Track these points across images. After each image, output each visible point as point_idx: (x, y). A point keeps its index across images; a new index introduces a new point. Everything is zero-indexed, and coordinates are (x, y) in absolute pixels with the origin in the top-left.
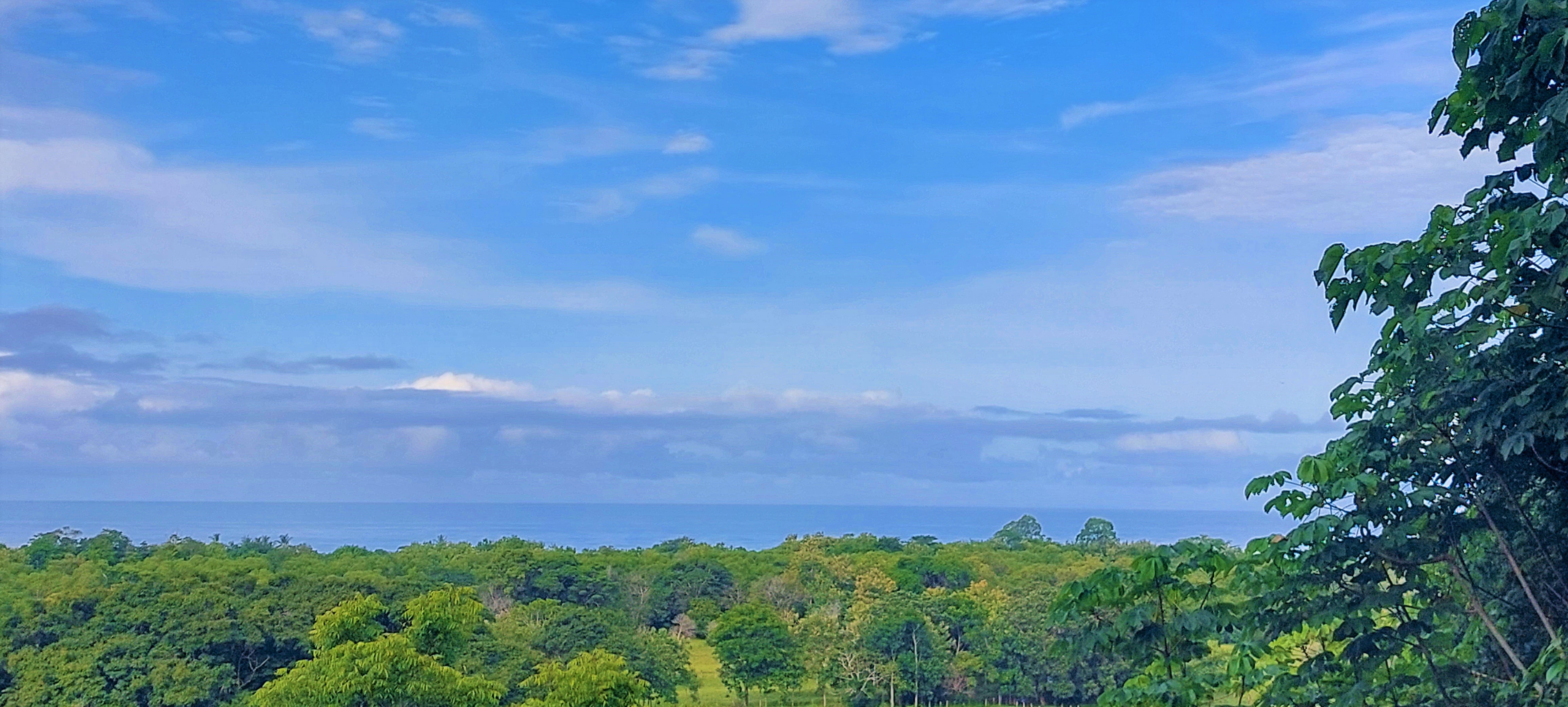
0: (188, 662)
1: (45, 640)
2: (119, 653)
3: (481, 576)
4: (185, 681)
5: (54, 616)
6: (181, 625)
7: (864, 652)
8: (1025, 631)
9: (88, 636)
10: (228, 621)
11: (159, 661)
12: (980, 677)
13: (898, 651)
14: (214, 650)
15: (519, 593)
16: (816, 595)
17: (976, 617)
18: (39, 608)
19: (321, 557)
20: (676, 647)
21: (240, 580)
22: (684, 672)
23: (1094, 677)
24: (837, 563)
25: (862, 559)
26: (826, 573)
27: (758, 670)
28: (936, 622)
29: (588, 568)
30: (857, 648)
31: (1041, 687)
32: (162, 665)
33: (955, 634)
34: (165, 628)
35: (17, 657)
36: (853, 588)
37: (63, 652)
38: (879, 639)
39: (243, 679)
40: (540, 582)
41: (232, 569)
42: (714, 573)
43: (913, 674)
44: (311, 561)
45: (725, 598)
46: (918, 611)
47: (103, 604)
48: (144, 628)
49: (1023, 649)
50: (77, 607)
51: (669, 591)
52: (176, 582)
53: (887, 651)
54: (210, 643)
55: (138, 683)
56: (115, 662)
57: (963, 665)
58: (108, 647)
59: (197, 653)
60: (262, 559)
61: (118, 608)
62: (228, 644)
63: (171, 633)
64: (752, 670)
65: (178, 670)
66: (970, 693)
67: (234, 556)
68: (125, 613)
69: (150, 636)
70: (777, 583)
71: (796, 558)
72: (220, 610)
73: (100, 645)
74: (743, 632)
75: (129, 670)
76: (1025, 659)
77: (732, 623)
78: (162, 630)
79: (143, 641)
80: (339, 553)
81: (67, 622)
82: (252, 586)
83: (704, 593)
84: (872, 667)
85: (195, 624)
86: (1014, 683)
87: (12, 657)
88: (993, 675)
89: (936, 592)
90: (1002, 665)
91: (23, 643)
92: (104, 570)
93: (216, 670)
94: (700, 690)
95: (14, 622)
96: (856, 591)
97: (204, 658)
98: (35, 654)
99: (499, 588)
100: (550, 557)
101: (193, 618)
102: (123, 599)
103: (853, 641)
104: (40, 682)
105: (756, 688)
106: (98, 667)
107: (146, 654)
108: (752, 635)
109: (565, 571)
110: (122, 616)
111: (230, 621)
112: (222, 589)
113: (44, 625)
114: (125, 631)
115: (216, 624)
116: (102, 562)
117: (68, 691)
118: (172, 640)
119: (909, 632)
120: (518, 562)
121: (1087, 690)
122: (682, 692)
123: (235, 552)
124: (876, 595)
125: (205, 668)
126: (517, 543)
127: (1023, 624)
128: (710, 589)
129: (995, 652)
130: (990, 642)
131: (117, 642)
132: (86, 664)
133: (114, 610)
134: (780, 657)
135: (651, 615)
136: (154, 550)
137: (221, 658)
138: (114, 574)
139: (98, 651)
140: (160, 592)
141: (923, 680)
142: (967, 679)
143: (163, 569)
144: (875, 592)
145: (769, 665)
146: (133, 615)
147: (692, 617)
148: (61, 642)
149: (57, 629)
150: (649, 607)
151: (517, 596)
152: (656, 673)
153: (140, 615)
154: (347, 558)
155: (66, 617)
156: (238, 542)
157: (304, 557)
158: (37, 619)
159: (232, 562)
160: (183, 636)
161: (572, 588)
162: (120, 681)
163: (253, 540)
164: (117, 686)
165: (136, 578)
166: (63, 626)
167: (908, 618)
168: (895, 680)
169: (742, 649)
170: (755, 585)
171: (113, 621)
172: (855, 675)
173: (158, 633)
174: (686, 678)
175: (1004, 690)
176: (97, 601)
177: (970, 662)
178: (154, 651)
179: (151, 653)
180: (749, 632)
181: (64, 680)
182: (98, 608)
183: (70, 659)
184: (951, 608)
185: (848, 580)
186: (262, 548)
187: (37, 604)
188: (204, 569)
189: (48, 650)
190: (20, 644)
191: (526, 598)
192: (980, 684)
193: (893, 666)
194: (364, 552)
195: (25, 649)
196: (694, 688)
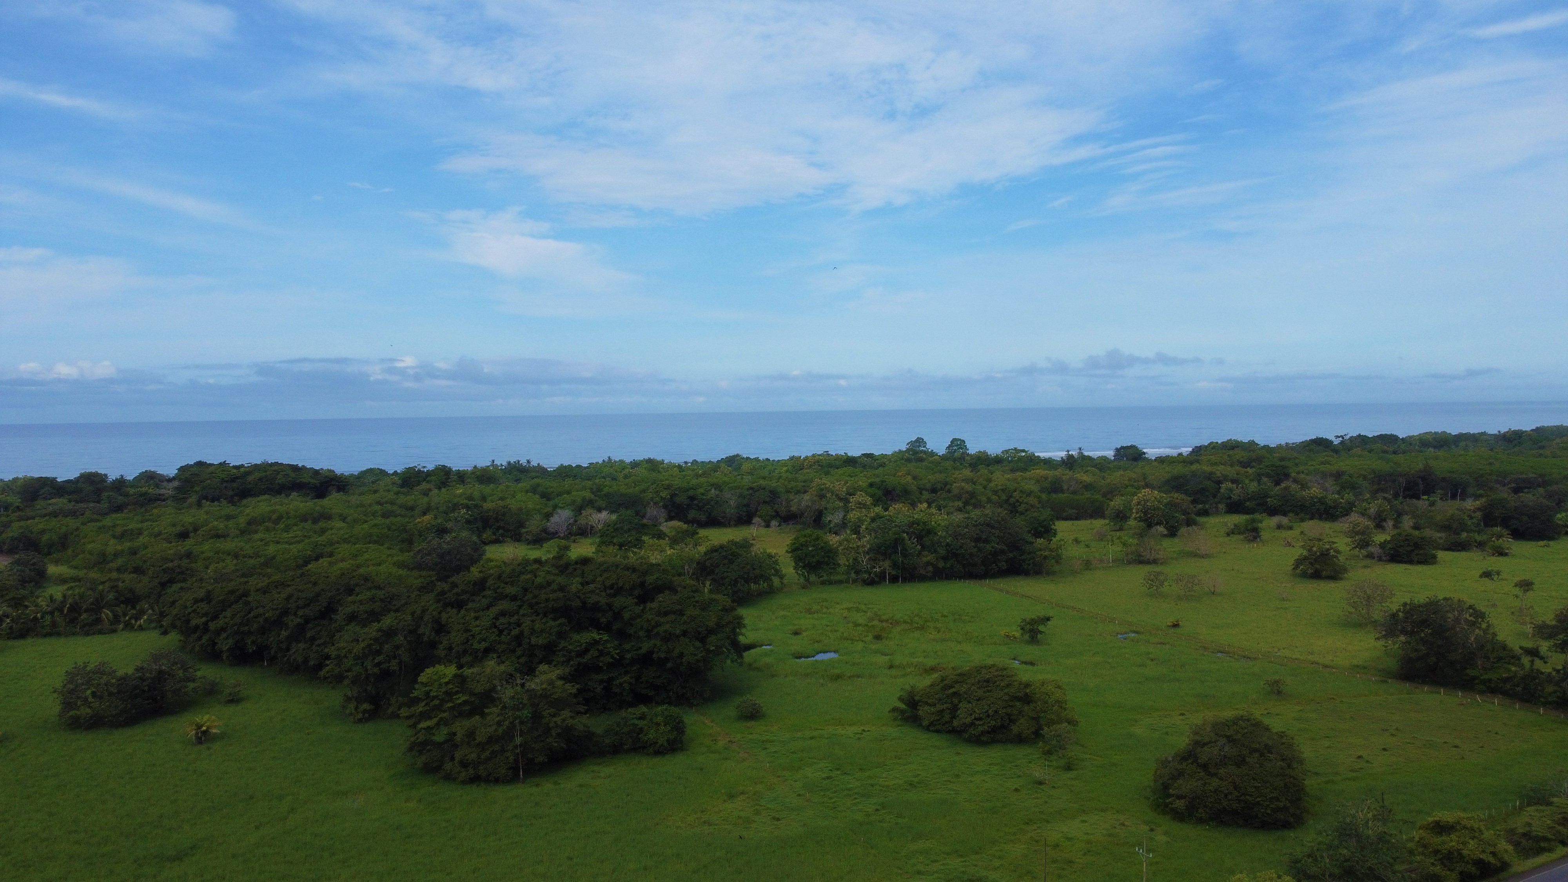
8: (957, 539)
13: (890, 555)
23: (996, 563)
49: (955, 549)
53: (884, 555)
57: (925, 559)
66: (929, 574)
75: (509, 623)
76: (958, 555)
86: (952, 568)
88: (941, 564)
90: (946, 558)
121: (991, 570)
127: (956, 536)
129: (942, 551)
130: (939, 546)
141: (904, 568)
142: (927, 567)
177: (929, 558)
192: (935, 569)
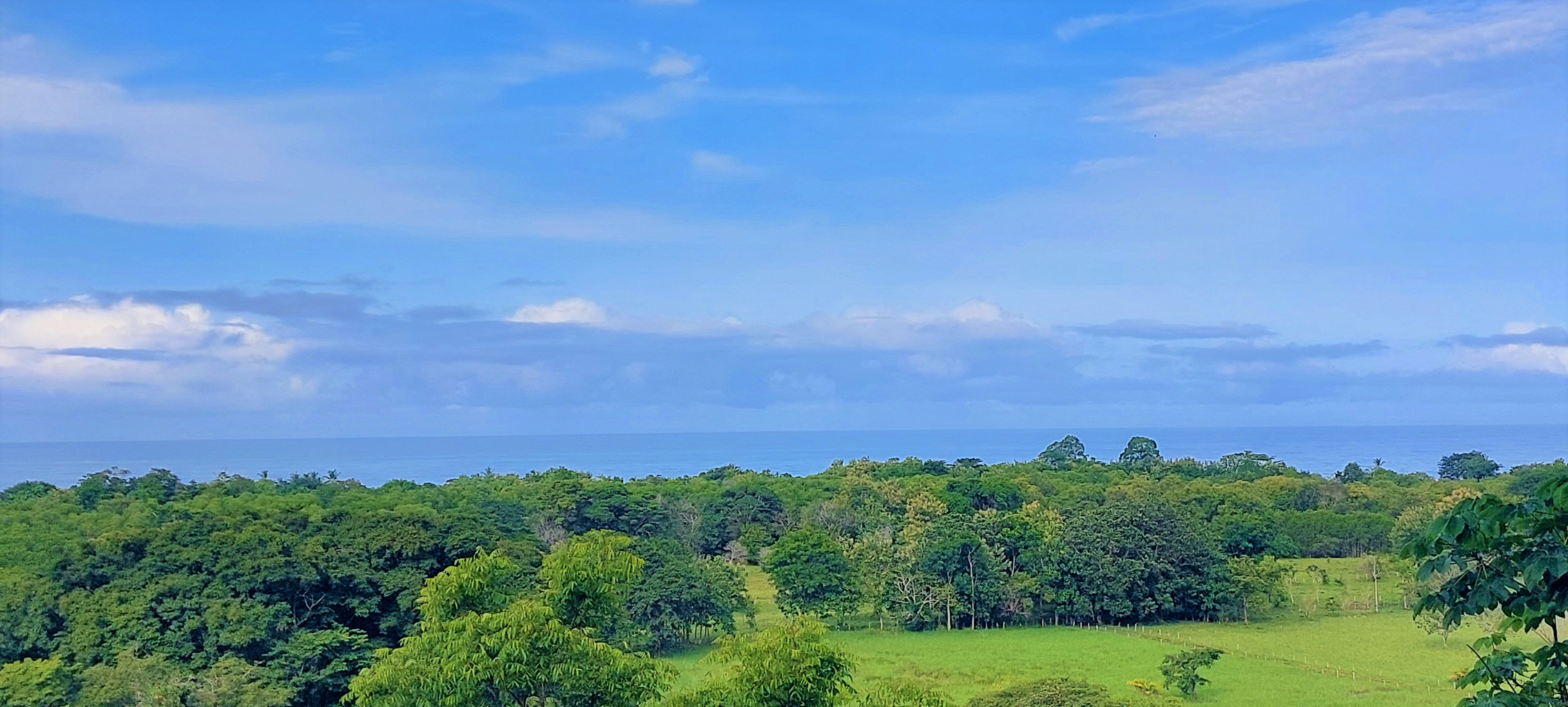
0: (242, 602)
1: (97, 582)
2: (172, 594)
3: (531, 507)
4: (240, 621)
5: (103, 558)
6: (234, 564)
7: (920, 576)
8: (1081, 551)
9: (139, 577)
10: (282, 559)
11: (213, 601)
12: (1036, 597)
13: (954, 573)
14: (269, 588)
15: (571, 524)
16: (867, 520)
17: (1031, 538)
18: (89, 550)
19: (370, 491)
20: (732, 575)
21: (292, 517)
22: (740, 599)
23: (1152, 595)
24: (886, 487)
25: (911, 483)
26: (877, 497)
27: (814, 596)
28: (992, 544)
29: (639, 498)
30: (913, 572)
31: (1097, 607)
32: (216, 605)
33: (1009, 555)
34: (218, 566)
35: (69, 600)
36: (905, 511)
37: (115, 594)
38: (935, 562)
39: (299, 617)
40: (590, 513)
41: (283, 505)
42: (765, 499)
43: (969, 596)
44: (360, 495)
45: (775, 524)
46: (973, 533)
47: (154, 544)
48: (196, 568)
49: (1079, 569)
50: (127, 548)
51: (719, 518)
52: (228, 520)
53: (943, 574)
54: (264, 582)
55: (192, 623)
56: (168, 603)
57: (1019, 586)
58: (160, 588)
59: (252, 592)
60: (312, 495)
61: (168, 548)
62: (282, 583)
63: (225, 572)
64: (807, 595)
65: (232, 610)
66: (1027, 614)
67: (284, 492)
68: (177, 552)
69: (203, 576)
70: (828, 508)
71: (846, 483)
72: (273, 548)
73: (152, 586)
74: (799, 558)
75: (183, 610)
76: (1081, 579)
77: (787, 549)
78: (215, 570)
79: (196, 580)
80: (388, 487)
81: (117, 562)
82: (304, 523)
83: (754, 520)
84: (928, 590)
85: (249, 563)
86: (1071, 602)
87: (63, 600)
88: (1049, 596)
89: (989, 514)
90: (1059, 585)
91: (74, 585)
92: (154, 508)
93: (272, 609)
94: (757, 617)
95: (64, 565)
96: (906, 515)
97: (259, 597)
98: (87, 597)
99: (550, 519)
100: (599, 486)
101: (246, 557)
102: (173, 539)
103: (909, 564)
104: (93, 625)
105: (812, 613)
106: (151, 608)
107: (199, 594)
108: (808, 561)
109: (615, 501)
110: (172, 556)
111: (283, 559)
112: (275, 526)
113: (94, 567)
114: (177, 571)
115: (270, 562)
116: (152, 501)
117: (121, 633)
118: (226, 580)
119: (964, 554)
120: (568, 493)
121: (1144, 608)
122: (739, 618)
123: (284, 488)
124: (927, 518)
125: (260, 608)
126: (565, 473)
127: (1079, 545)
128: (759, 516)
129: (1051, 572)
130: (1046, 563)
131: (169, 583)
132: (139, 606)
133: (165, 550)
134: (835, 582)
135: (703, 542)
136: (204, 488)
137: (276, 597)
138: (164, 512)
139: (151, 592)
140: (210, 532)
141: (980, 602)
142: (1024, 600)
143: (213, 506)
144: (926, 515)
145: (824, 590)
146: (185, 555)
147: (744, 543)
148: (112, 583)
149: (107, 570)
150: (701, 535)
151: (568, 527)
152: (713, 600)
153: (191, 554)
154: (396, 492)
155: (116, 558)
156: (288, 478)
157: (353, 492)
158: (87, 561)
159: (281, 498)
160: (236, 575)
161: (622, 517)
162: (174, 622)
163: (301, 476)
164: (172, 627)
165: (187, 516)
166: (113, 567)
167: (963, 541)
168: (952, 602)
169: (797, 574)
170: (805, 511)
171: (164, 561)
172: (911, 598)
173: (211, 573)
174: (743, 604)
175: (1061, 610)
176: (148, 541)
177: (1026, 583)
178: (206, 591)
179: (205, 592)
180: (804, 558)
181: (117, 622)
182: (149, 549)
183: (122, 601)
184: (1005, 530)
185: (898, 504)
186: (311, 484)
187: (86, 546)
188: (256, 507)
189: (99, 592)
190: (70, 586)
191: (578, 528)
192: (1037, 604)
193: (949, 588)
194: (413, 486)
195: (76, 593)
196: (752, 616)
